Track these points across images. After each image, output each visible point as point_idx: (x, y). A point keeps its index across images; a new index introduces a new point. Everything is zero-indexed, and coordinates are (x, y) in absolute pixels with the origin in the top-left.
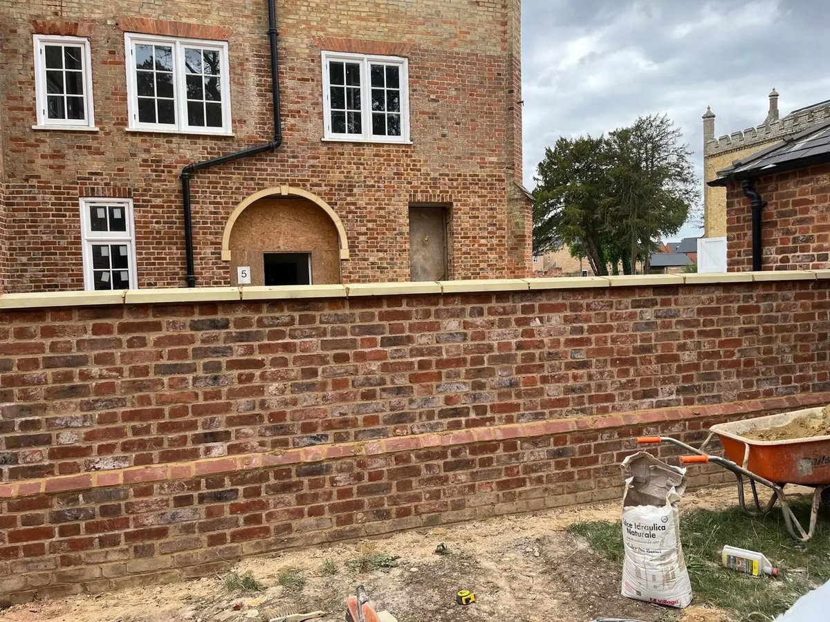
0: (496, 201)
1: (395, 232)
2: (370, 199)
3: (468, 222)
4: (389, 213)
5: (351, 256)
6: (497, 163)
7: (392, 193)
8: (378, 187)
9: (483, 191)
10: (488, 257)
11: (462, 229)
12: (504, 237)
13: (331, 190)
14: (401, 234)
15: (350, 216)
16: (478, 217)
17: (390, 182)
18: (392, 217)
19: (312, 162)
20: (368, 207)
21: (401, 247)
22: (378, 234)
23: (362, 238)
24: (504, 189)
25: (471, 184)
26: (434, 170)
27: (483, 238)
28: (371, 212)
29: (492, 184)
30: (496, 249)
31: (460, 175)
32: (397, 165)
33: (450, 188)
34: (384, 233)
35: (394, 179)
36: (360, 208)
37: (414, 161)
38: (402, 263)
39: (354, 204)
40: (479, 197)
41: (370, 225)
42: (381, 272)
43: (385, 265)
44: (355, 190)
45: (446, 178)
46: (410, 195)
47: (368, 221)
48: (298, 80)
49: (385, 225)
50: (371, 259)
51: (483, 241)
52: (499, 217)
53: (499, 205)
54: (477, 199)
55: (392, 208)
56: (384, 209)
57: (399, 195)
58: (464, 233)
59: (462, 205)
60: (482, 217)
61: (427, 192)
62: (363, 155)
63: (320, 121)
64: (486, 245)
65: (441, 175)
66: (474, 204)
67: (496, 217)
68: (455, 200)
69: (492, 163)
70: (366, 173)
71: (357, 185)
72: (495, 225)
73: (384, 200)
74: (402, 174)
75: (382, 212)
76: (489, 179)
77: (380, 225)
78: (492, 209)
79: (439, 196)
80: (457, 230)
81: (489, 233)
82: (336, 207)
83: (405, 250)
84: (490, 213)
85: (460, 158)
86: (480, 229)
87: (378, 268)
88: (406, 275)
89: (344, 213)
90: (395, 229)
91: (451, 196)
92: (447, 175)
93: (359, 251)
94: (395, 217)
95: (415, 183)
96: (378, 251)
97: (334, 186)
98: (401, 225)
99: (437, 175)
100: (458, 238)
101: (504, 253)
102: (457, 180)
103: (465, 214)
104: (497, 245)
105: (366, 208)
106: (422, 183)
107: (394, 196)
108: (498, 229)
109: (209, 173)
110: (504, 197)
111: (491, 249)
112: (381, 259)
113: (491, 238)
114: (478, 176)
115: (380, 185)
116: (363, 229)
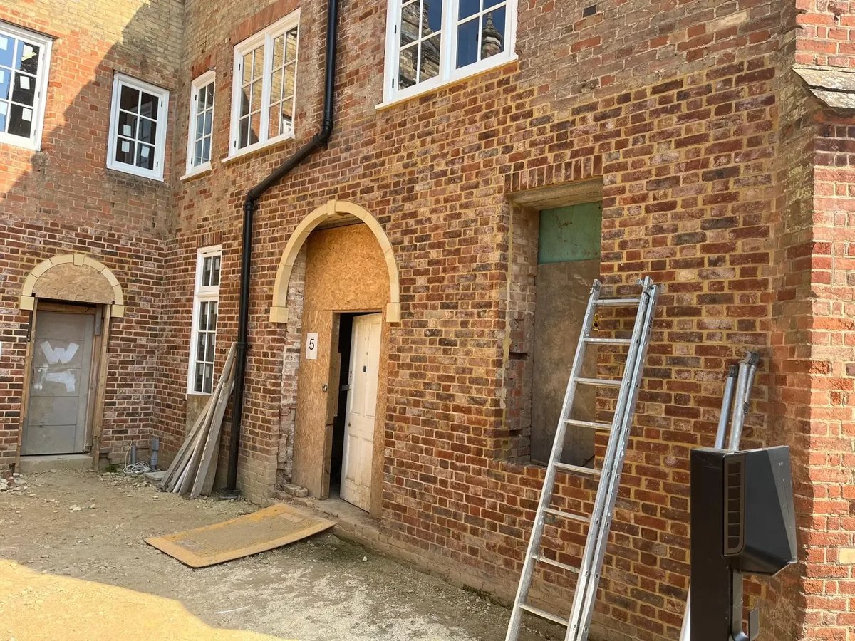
0: (736, 145)
1: (474, 265)
2: (437, 201)
3: (643, 222)
4: (466, 224)
5: (402, 316)
6: (746, 28)
7: (474, 180)
8: (453, 172)
9: (694, 123)
10: (701, 325)
11: (623, 245)
12: (763, 258)
13: (385, 195)
14: (485, 267)
15: (406, 239)
16: (672, 206)
17: (473, 158)
18: (471, 233)
19: (365, 151)
20: (434, 217)
21: (482, 296)
22: (444, 271)
23: (421, 281)
24: (770, 101)
25: (656, 113)
26: (561, 104)
27: (687, 264)
28: (437, 228)
29: (728, 97)
30: (729, 299)
31: (626, 98)
32: (486, 116)
33: (597, 138)
34: (454, 269)
35: (479, 148)
36: (420, 222)
37: (520, 96)
38: (481, 334)
39: (414, 215)
40: (679, 144)
41: (434, 254)
42: (445, 352)
43: (452, 337)
44: (418, 188)
45: (590, 115)
46: (508, 177)
47: (432, 246)
48: (361, 18)
49: (457, 251)
50: (431, 325)
51: (684, 275)
52: (748, 194)
53: (747, 156)
54: (673, 153)
55: (470, 214)
56: (458, 216)
57: (487, 182)
58: (632, 256)
59: (626, 179)
60: (686, 204)
61: (544, 160)
62: (432, 115)
63: (379, 76)
64: (695, 287)
65: (577, 111)
66: (660, 171)
67: (733, 197)
68: (609, 169)
69: (731, 30)
70: (435, 150)
71: (420, 176)
72: (731, 221)
73: (459, 197)
74: (495, 134)
75: (456, 225)
76: (716, 84)
77: (449, 253)
78: (720, 174)
79: (568, 165)
80: (611, 247)
81: (706, 249)
82: (389, 225)
83: (489, 305)
84: (711, 188)
85: (629, 51)
86: (679, 240)
87: (442, 342)
88: (487, 362)
89: (398, 235)
90: (473, 259)
91: (598, 160)
92: (592, 107)
93: (415, 306)
94: (476, 232)
95: (519, 147)
96: (444, 306)
97: (388, 186)
98: (484, 249)
99: (566, 115)
100: (611, 268)
101: (762, 311)
102: (616, 113)
103: (633, 200)
104: (736, 285)
105: (429, 219)
106: (533, 144)
107: (476, 186)
108: (739, 234)
109: (272, 197)
110: (768, 126)
111: (714, 300)
112: (446, 323)
113: (714, 263)
114: (678, 84)
115: (455, 167)
116: (423, 264)
